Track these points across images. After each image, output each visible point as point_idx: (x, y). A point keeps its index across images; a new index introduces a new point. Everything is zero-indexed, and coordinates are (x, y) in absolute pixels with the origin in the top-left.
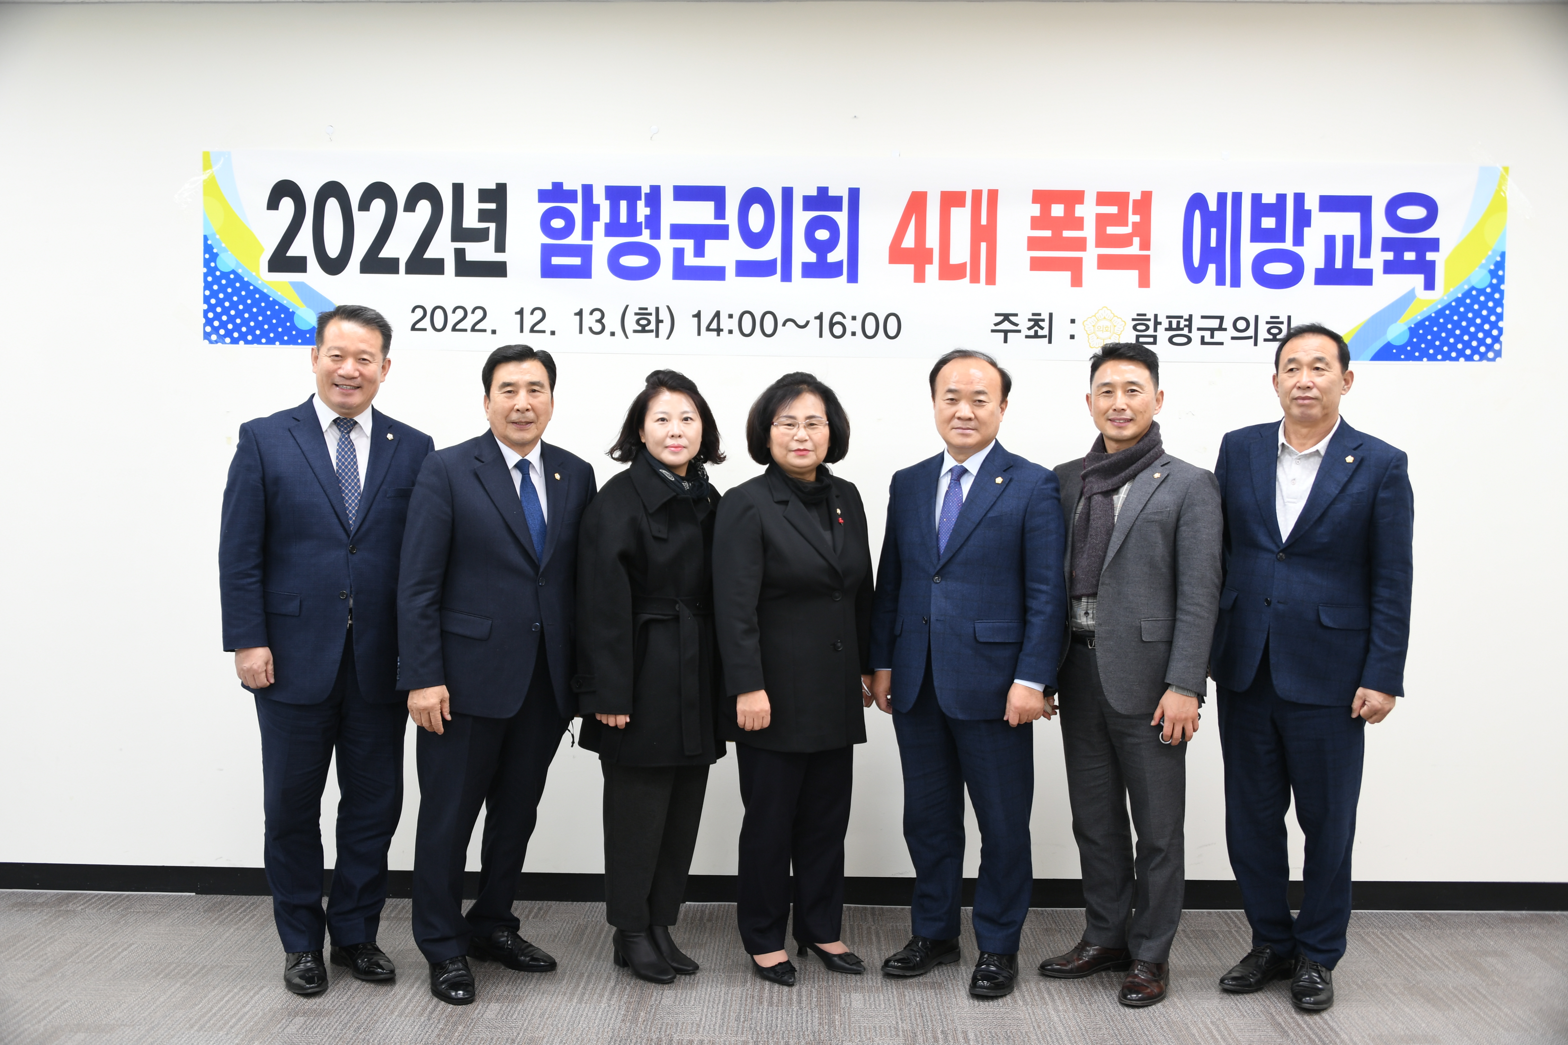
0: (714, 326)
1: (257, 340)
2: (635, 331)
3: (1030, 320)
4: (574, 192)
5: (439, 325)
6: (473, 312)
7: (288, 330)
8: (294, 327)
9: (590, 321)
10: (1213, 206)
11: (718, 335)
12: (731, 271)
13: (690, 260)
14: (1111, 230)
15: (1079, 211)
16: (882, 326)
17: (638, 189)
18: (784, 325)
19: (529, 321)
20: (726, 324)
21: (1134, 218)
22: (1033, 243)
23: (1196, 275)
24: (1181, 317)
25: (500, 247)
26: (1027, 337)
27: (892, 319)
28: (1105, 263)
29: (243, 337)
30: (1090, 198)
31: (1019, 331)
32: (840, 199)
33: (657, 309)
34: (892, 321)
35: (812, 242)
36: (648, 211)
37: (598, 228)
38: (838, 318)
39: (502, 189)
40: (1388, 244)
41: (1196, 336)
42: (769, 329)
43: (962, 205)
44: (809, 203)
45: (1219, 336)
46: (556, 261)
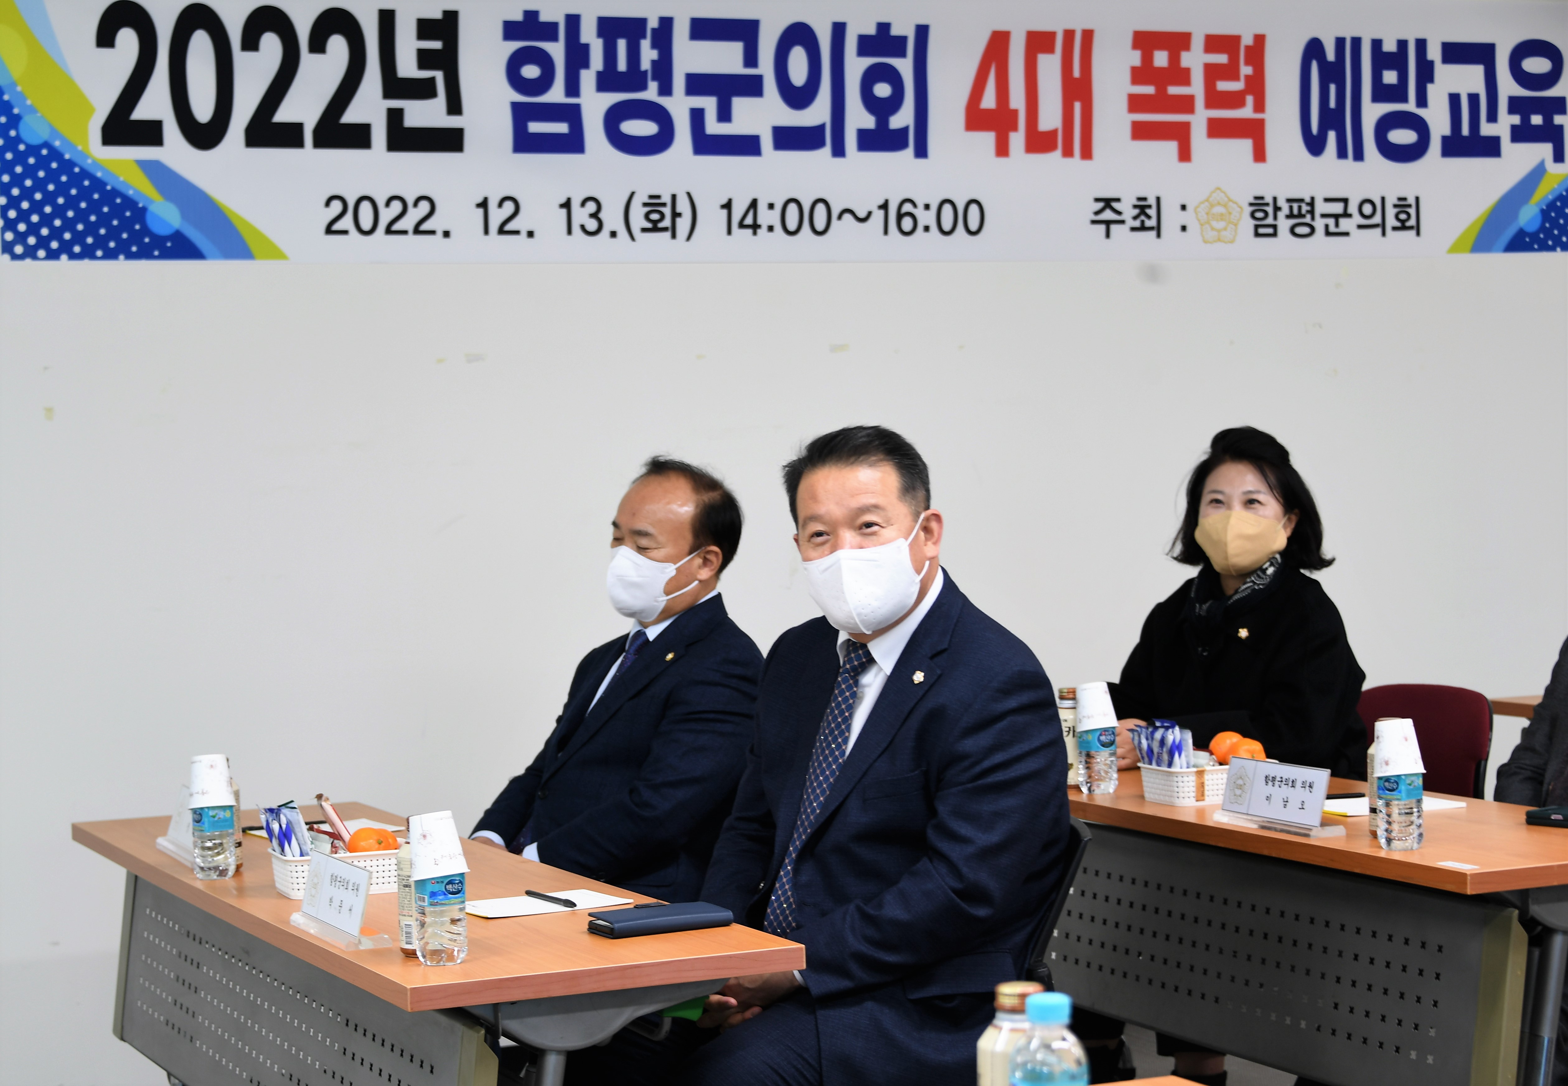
0: (749, 221)
1: (88, 253)
2: (644, 230)
3: (1135, 207)
4: (554, 26)
5: (366, 224)
6: (416, 204)
7: (136, 237)
8: (146, 231)
9: (581, 215)
10: (1331, 56)
11: (755, 233)
12: (767, 142)
13: (713, 127)
14: (1223, 86)
15: (1187, 59)
16: (961, 217)
17: (643, 22)
18: (840, 217)
19: (497, 216)
20: (766, 217)
21: (1246, 70)
22: (1136, 103)
23: (1315, 146)
24: (1302, 200)
25: (455, 106)
26: (1133, 229)
27: (974, 208)
28: (1217, 129)
29: (66, 248)
30: (1198, 43)
31: (1122, 222)
32: (903, 40)
33: (674, 197)
34: (974, 209)
35: (870, 102)
36: (654, 55)
37: (588, 79)
38: (907, 207)
39: (451, 18)
40: (1515, 105)
41: (1319, 224)
42: (820, 225)
43: (1050, 50)
44: (866, 46)
45: (1345, 224)
46: (535, 127)
